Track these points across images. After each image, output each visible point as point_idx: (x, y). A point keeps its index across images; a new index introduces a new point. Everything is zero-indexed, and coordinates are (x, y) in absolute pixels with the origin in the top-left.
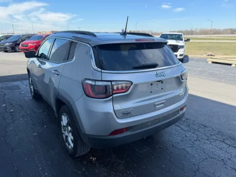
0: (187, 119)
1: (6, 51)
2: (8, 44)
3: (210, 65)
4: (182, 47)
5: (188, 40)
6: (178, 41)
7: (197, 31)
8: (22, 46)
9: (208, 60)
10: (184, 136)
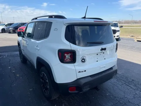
0: (133, 80)
1: (10, 33)
2: (11, 28)
3: (135, 42)
4: (119, 31)
5: (122, 27)
6: (115, 27)
7: (123, 22)
8: (19, 30)
9: (135, 39)
10: (135, 94)
